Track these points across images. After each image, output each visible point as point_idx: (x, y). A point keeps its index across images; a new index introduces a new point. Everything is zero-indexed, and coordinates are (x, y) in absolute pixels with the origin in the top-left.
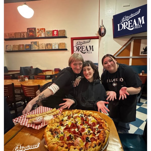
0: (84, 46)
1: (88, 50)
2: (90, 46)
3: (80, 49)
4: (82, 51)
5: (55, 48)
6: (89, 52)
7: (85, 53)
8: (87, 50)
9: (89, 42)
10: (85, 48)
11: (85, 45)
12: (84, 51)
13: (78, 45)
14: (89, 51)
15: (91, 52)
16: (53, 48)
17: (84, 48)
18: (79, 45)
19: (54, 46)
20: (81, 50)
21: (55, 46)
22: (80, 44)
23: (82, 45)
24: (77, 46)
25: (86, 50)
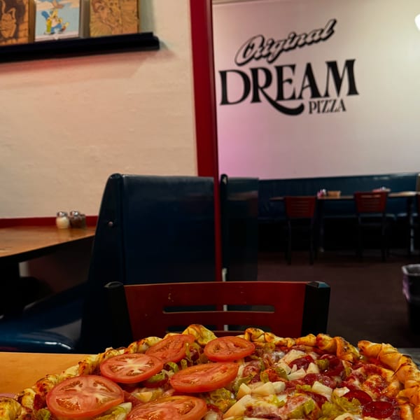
0: (293, 67)
1: (322, 92)
2: (332, 66)
3: (268, 83)
4: (280, 95)
5: (56, 37)
6: (330, 106)
7: (300, 110)
8: (315, 93)
9: (324, 35)
10: (299, 77)
11: (300, 57)
12: (293, 97)
13: (253, 64)
14: (327, 95)
15: (338, 105)
16: (41, 35)
17: (290, 81)
18: (263, 63)
19: (45, 14)
20: (272, 91)
21: (58, 13)
22: (265, 52)
23: (278, 62)
24: (246, 69)
25: (308, 92)
